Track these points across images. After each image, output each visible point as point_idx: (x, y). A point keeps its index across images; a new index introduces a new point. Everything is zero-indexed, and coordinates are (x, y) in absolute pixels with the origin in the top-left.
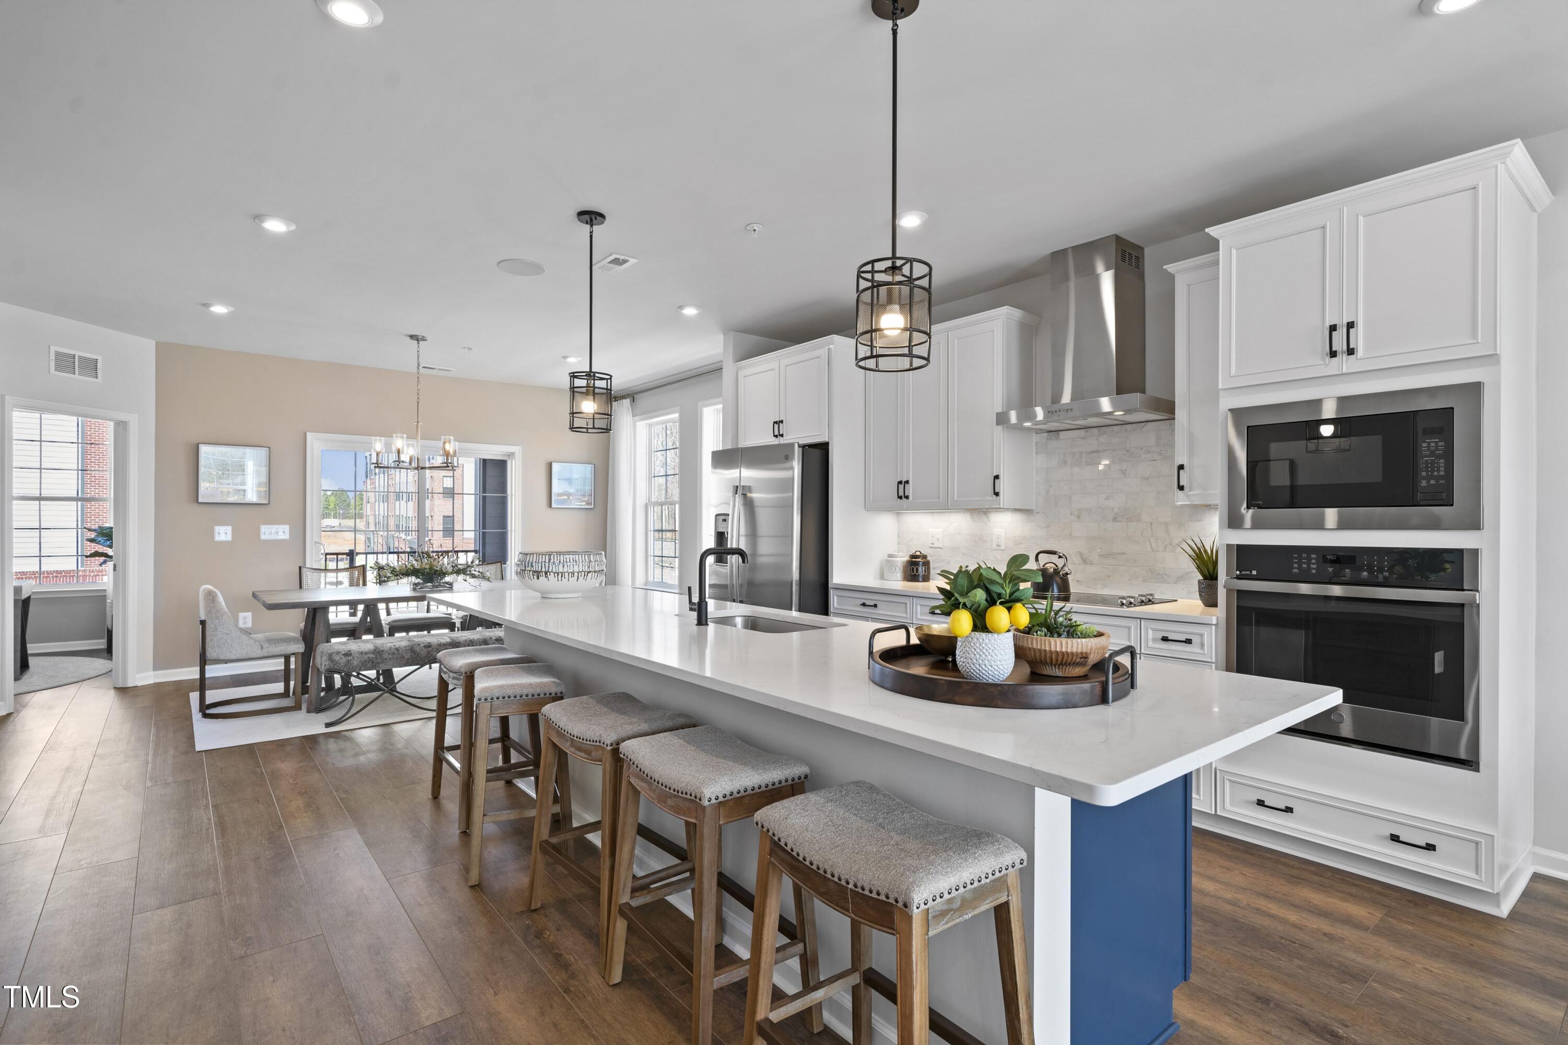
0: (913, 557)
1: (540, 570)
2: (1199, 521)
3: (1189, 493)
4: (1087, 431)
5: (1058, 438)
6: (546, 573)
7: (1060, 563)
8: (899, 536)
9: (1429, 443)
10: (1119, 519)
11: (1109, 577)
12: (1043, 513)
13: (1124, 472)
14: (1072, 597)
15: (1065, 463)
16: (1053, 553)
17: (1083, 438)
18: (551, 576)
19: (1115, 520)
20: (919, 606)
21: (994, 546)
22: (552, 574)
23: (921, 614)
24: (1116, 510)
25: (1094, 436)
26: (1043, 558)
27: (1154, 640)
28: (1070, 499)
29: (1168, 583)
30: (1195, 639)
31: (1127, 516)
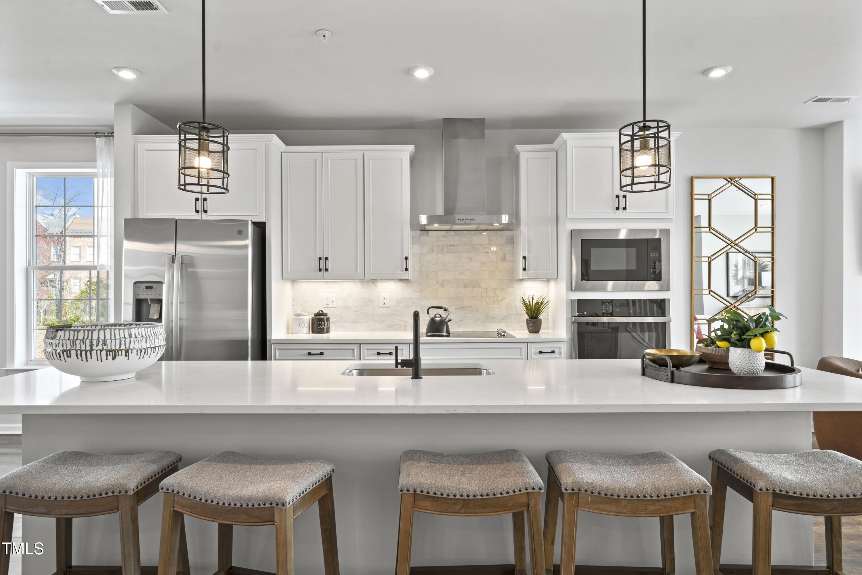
0: (317, 315)
1: (117, 348)
2: (512, 287)
3: (529, 272)
4: (447, 233)
5: (427, 235)
6: (127, 351)
7: (444, 314)
8: (293, 300)
9: (653, 253)
10: (468, 287)
11: (461, 321)
12: (418, 282)
13: (470, 259)
14: (451, 335)
15: (433, 251)
16: (441, 308)
17: (445, 236)
18: (133, 356)
19: (465, 287)
20: (366, 350)
21: (381, 305)
22: (135, 351)
23: (367, 356)
24: (466, 281)
25: (451, 235)
26: (433, 312)
27: (535, 353)
28: (437, 274)
29: (496, 322)
30: (557, 351)
31: (472, 284)
